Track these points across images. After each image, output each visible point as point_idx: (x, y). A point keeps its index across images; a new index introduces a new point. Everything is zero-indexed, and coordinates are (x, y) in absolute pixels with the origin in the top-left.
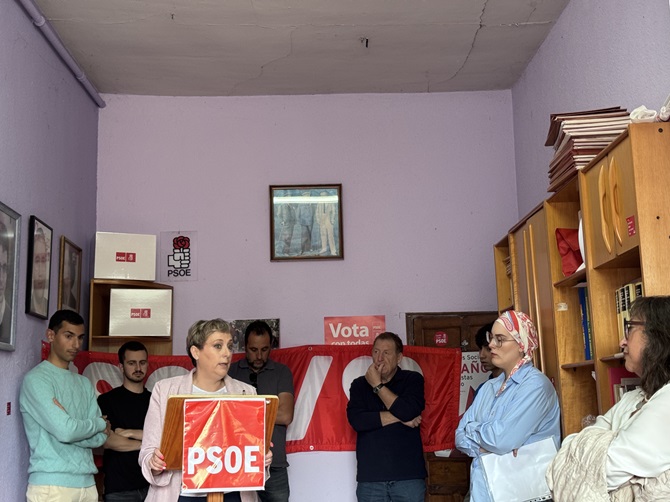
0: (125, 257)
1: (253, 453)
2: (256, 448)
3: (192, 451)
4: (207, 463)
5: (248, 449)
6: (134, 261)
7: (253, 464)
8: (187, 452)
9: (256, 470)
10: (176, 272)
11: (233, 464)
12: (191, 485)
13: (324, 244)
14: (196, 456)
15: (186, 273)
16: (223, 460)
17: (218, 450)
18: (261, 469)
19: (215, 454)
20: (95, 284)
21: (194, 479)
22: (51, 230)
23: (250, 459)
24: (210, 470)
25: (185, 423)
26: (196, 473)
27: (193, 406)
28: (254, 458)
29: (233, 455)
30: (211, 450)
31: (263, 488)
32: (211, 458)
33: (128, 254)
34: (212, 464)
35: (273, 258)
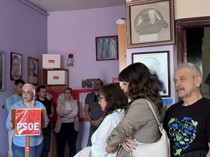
0: (52, 61)
1: (37, 125)
2: (38, 123)
3: (18, 124)
4: (23, 127)
5: (35, 124)
6: (54, 62)
7: (37, 128)
8: (17, 125)
9: (38, 129)
10: (69, 65)
11: (31, 128)
12: (18, 134)
13: (112, 55)
14: (20, 125)
15: (72, 65)
16: (27, 127)
17: (26, 124)
18: (39, 129)
19: (25, 125)
20: (43, 70)
21: (18, 132)
22: (22, 55)
23: (36, 126)
24: (24, 129)
25: (16, 116)
26: (19, 130)
27: (18, 111)
28: (37, 126)
29: (31, 125)
30: (24, 124)
31: (40, 135)
32: (24, 126)
33: (52, 60)
34: (24, 128)
35: (97, 60)
